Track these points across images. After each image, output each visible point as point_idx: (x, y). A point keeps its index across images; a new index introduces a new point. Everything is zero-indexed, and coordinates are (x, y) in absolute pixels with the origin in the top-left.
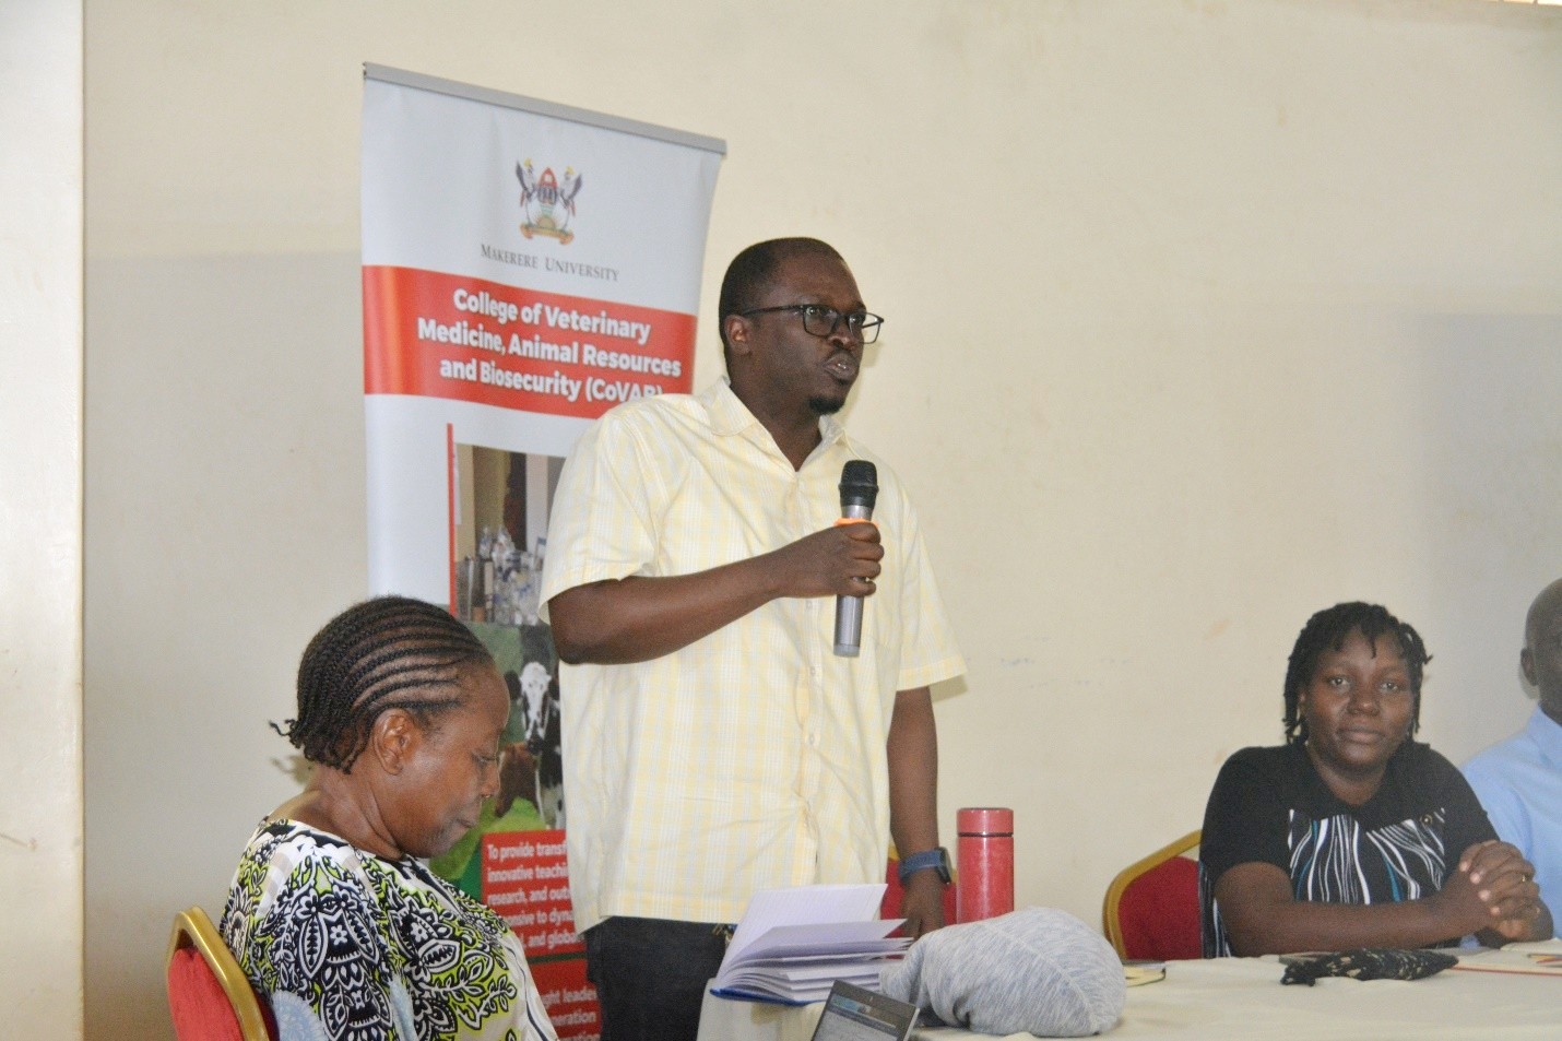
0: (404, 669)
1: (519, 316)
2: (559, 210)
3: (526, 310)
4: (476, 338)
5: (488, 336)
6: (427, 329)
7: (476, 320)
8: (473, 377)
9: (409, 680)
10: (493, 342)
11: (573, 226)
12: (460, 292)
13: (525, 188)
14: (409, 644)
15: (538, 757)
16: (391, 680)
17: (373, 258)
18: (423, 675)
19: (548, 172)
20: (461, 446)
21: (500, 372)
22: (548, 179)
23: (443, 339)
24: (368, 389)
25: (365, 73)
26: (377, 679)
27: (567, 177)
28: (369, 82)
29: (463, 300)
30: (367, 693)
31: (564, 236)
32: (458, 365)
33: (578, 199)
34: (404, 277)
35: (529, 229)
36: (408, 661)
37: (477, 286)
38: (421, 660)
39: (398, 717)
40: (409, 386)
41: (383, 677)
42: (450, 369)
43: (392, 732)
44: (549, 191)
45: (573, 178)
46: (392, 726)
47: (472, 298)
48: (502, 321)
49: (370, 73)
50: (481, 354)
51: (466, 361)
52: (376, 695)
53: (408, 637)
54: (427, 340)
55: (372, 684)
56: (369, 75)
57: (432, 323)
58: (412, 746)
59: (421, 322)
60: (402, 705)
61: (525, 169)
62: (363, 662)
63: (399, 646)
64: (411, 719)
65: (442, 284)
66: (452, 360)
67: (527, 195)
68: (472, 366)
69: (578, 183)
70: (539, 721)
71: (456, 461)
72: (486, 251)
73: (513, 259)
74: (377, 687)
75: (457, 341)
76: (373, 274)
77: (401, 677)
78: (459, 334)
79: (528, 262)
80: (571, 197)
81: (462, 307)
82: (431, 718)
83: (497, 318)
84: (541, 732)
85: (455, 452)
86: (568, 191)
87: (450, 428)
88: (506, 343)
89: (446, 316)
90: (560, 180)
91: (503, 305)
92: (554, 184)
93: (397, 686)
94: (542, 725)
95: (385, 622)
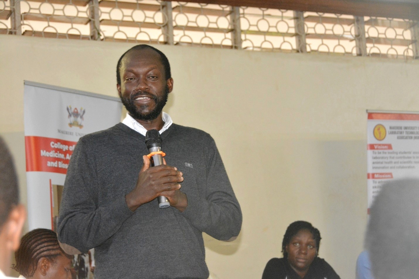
0: (45, 246)
1: (69, 149)
2: (79, 119)
3: (70, 147)
4: (57, 155)
5: (60, 154)
6: (43, 153)
7: (57, 150)
8: (56, 166)
9: (46, 249)
10: (62, 156)
11: (83, 124)
12: (52, 143)
13: (69, 113)
14: (46, 240)
15: (77, 271)
16: (42, 250)
17: (27, 134)
18: (50, 247)
19: (76, 109)
20: (54, 185)
21: (64, 164)
22: (76, 111)
23: (48, 156)
24: (27, 170)
25: (24, 83)
26: (38, 250)
27: (81, 110)
28: (26, 86)
29: (53, 145)
30: (35, 254)
31: (81, 126)
32: (52, 163)
33: (84, 116)
34: (36, 139)
35: (71, 125)
36: (46, 244)
37: (57, 141)
38: (49, 244)
39: (44, 260)
40: (39, 169)
41: (39, 249)
42: (50, 164)
43: (43, 264)
44: (76, 114)
45: (83, 110)
46: (43, 262)
47: (56, 144)
48: (64, 150)
49: (26, 83)
50: (58, 160)
51: (54, 161)
52: (38, 254)
53: (45, 238)
54: (44, 156)
55: (36, 251)
56: (25, 83)
57: (45, 151)
58: (48, 267)
59: (42, 151)
60: (45, 256)
61: (69, 108)
62: (33, 246)
63: (43, 240)
64: (48, 260)
65: (47, 141)
66: (50, 161)
67: (70, 115)
68: (56, 163)
69: (84, 112)
70: (77, 261)
71: (52, 189)
72: (59, 131)
73: (67, 133)
74: (38, 252)
75: (51, 156)
76: (28, 139)
77: (44, 249)
78: (52, 154)
79: (71, 134)
80: (82, 116)
81: (52, 147)
82: (53, 259)
83: (63, 149)
84: (78, 264)
85: (52, 187)
86: (81, 114)
87: (50, 180)
88: (65, 156)
89: (48, 149)
90: (79, 111)
91: (64, 146)
92: (77, 112)
93: (44, 251)
94: (78, 262)
95: (38, 235)
